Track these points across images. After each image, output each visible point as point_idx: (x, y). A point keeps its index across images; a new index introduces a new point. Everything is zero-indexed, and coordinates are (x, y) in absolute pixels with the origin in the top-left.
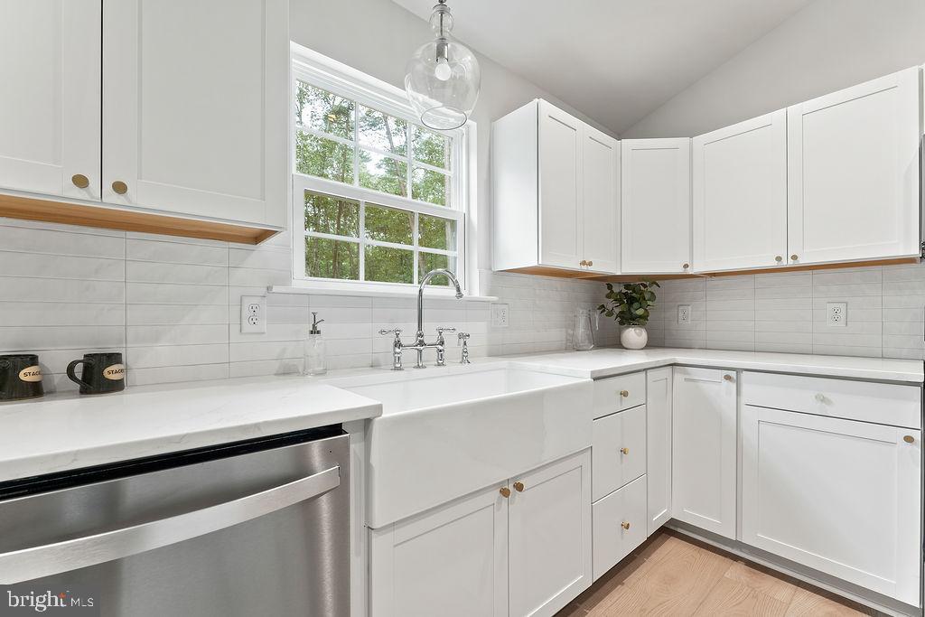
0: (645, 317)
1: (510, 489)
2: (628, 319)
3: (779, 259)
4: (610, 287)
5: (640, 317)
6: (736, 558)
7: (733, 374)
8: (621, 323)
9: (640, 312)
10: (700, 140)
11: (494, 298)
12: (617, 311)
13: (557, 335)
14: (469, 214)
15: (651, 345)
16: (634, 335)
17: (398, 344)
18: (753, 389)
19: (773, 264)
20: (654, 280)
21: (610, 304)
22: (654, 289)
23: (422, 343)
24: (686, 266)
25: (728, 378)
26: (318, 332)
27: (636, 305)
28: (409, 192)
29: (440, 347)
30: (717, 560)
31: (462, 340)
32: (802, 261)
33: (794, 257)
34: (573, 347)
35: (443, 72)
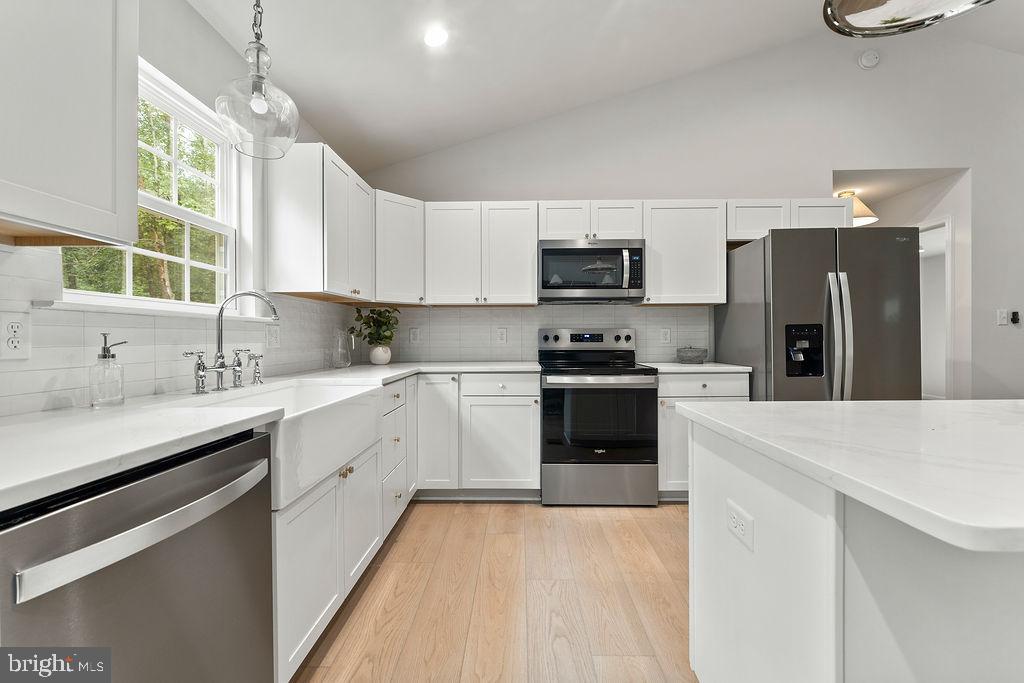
0: (390, 338)
1: (345, 472)
2: (377, 339)
3: (477, 299)
4: (359, 311)
5: (386, 337)
6: (458, 502)
7: (456, 376)
8: (370, 343)
9: (388, 333)
10: (430, 205)
11: (269, 319)
12: (366, 332)
13: (316, 355)
14: (240, 229)
15: (395, 361)
16: (381, 353)
17: (201, 366)
18: (470, 384)
19: (474, 302)
20: (395, 307)
21: (358, 325)
22: (396, 314)
23: (223, 365)
24: (421, 299)
25: (453, 379)
26: (113, 356)
27: (384, 328)
28: (175, 197)
29: (238, 368)
30: (447, 507)
31: (253, 362)
32: (489, 302)
33: (485, 299)
34: (330, 366)
35: (259, 105)
